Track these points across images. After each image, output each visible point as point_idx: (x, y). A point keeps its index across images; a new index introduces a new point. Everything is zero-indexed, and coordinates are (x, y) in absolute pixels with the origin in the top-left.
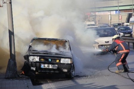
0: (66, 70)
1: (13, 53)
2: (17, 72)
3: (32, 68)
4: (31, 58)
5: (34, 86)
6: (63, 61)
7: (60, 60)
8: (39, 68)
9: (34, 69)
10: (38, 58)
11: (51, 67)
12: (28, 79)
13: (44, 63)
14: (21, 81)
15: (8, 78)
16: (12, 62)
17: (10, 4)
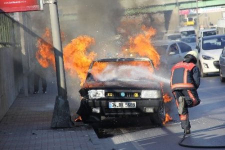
0: (150, 110)
1: (62, 85)
2: (70, 117)
3: (94, 110)
4: (92, 93)
5: (100, 139)
6: (145, 94)
7: (140, 94)
8: (105, 109)
9: (98, 111)
10: (103, 93)
11: (125, 105)
12: (89, 128)
13: (115, 100)
14: (79, 132)
15: (55, 128)
16: (62, 101)
17: (55, 5)
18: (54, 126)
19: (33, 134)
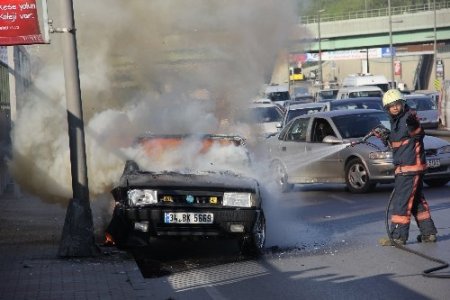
0: (238, 228)
1: (81, 180)
2: (93, 238)
3: (138, 225)
4: (134, 196)
5: (147, 280)
6: (229, 200)
7: (220, 199)
8: (158, 224)
9: (144, 227)
10: (153, 196)
11: (193, 219)
12: (127, 259)
13: (175, 209)
14: (108, 266)
15: (66, 257)
16: (79, 209)
17: (71, 35)
18: (63, 254)
19: (25, 267)
